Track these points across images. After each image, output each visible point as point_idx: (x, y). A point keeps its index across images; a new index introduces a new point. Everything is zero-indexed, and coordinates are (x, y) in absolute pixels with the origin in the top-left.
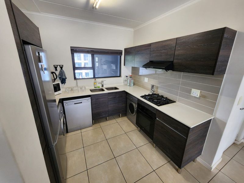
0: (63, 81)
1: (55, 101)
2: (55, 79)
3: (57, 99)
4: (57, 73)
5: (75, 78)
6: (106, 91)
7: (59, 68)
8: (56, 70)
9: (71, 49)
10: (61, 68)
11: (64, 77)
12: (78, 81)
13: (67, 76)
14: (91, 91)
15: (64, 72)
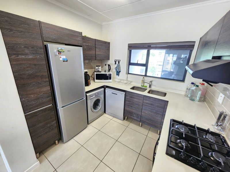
2: (109, 70)
5: (128, 73)
7: (117, 63)
8: (115, 64)
9: (129, 46)
10: (119, 62)
11: (118, 70)
12: (129, 75)
13: (121, 70)
15: (120, 66)
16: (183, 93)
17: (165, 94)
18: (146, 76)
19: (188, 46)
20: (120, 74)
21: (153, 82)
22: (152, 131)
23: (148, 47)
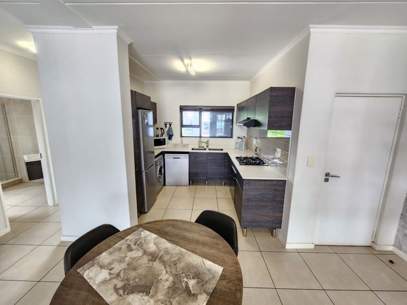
0: (170, 137)
1: (153, 152)
2: (162, 135)
3: (157, 152)
4: (166, 130)
5: (181, 136)
6: (207, 151)
7: (168, 125)
8: (166, 127)
9: (180, 108)
10: (170, 125)
11: (171, 134)
12: (183, 138)
13: (174, 133)
14: (193, 149)
15: (172, 129)
16: (234, 147)
17: (222, 150)
18: (200, 137)
19: (230, 110)
20: (173, 138)
21: (209, 142)
22: (217, 185)
23: (200, 109)
